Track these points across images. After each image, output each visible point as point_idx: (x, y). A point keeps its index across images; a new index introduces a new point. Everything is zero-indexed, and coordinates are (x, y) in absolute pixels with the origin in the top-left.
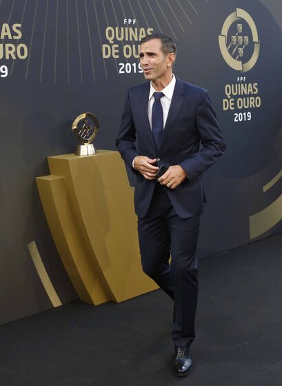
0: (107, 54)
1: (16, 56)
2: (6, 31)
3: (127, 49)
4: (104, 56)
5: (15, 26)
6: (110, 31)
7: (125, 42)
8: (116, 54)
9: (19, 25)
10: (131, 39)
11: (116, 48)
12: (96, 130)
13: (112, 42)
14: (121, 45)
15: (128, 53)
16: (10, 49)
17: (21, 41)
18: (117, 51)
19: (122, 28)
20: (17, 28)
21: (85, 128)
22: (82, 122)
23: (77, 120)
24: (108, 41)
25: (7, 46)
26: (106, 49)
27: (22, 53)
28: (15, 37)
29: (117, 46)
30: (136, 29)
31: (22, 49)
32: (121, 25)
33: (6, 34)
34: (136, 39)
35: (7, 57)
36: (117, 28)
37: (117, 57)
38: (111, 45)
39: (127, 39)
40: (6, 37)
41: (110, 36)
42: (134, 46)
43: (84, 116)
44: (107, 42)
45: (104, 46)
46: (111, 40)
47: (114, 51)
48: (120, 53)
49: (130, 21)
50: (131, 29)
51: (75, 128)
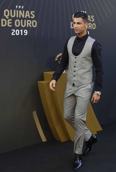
0: (72, 26)
1: (32, 26)
5: (31, 12)
16: (29, 22)
17: (34, 19)
20: (33, 13)
22: (60, 57)
23: (58, 56)
25: (28, 21)
27: (34, 25)
28: (31, 17)
31: (34, 23)
43: (61, 54)
45: (72, 23)
51: (57, 60)
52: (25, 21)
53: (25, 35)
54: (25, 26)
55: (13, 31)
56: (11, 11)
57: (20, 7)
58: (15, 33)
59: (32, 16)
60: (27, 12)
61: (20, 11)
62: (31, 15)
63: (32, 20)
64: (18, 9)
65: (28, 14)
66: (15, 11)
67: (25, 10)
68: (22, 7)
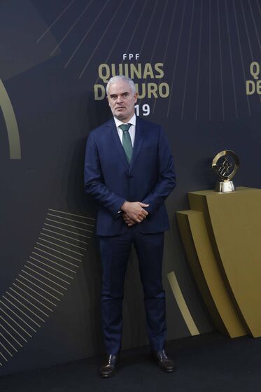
0: (251, 90)
1: (158, 95)
2: (148, 71)
4: (248, 93)
5: (157, 66)
6: (255, 67)
9: (162, 65)
12: (236, 167)
13: (256, 78)
17: (163, 80)
20: (159, 67)
21: (225, 165)
22: (221, 159)
23: (218, 157)
24: (253, 77)
25: (150, 85)
26: (250, 85)
27: (164, 92)
28: (157, 77)
31: (164, 88)
33: (148, 73)
35: (150, 96)
38: (255, 81)
40: (149, 76)
41: (255, 71)
43: (224, 153)
44: (251, 78)
45: (248, 82)
46: (255, 76)
47: (259, 87)
51: (215, 165)
52: (144, 85)
53: (144, 114)
54: (143, 96)
56: (113, 66)
57: (131, 56)
59: (159, 74)
60: (148, 65)
61: (132, 65)
62: (156, 73)
63: (157, 82)
64: (127, 61)
65: (148, 70)
66: (121, 65)
67: (143, 61)
68: (136, 57)
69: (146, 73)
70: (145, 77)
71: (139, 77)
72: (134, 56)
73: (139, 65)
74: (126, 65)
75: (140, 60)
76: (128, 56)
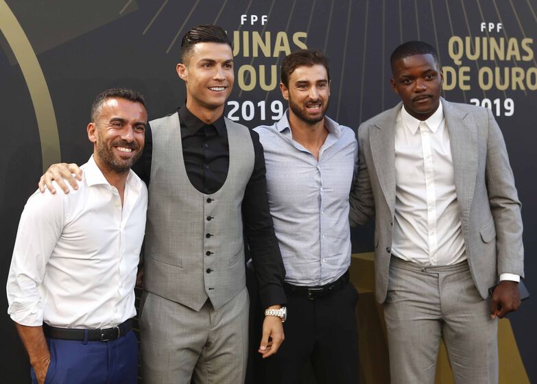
0: (449, 83)
2: (282, 44)
3: (486, 75)
5: (297, 36)
6: (456, 44)
7: (481, 62)
8: (466, 83)
9: (304, 35)
10: (492, 58)
11: (465, 74)
13: (458, 63)
14: (474, 66)
15: (486, 82)
18: (468, 78)
19: (477, 39)
20: (301, 39)
24: (453, 60)
26: (449, 74)
29: (467, 69)
30: (502, 40)
32: (477, 33)
33: (282, 49)
34: (501, 57)
36: (468, 39)
37: (468, 88)
38: (457, 68)
39: (485, 58)
40: (282, 53)
41: (456, 51)
42: (497, 70)
44: (450, 62)
45: (446, 69)
46: (456, 59)
47: (462, 78)
48: (473, 82)
49: (491, 26)
50: (493, 40)
55: (233, 106)
58: (238, 113)
61: (256, 34)
66: (236, 34)
67: (274, 28)
68: (263, 20)
69: (278, 49)
70: (276, 54)
71: (267, 54)
72: (260, 19)
73: (268, 34)
74: (246, 34)
75: (269, 26)
76: (249, 18)
